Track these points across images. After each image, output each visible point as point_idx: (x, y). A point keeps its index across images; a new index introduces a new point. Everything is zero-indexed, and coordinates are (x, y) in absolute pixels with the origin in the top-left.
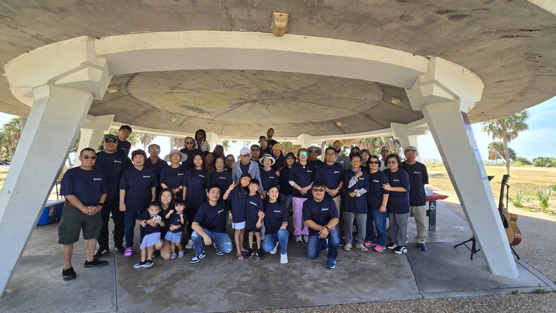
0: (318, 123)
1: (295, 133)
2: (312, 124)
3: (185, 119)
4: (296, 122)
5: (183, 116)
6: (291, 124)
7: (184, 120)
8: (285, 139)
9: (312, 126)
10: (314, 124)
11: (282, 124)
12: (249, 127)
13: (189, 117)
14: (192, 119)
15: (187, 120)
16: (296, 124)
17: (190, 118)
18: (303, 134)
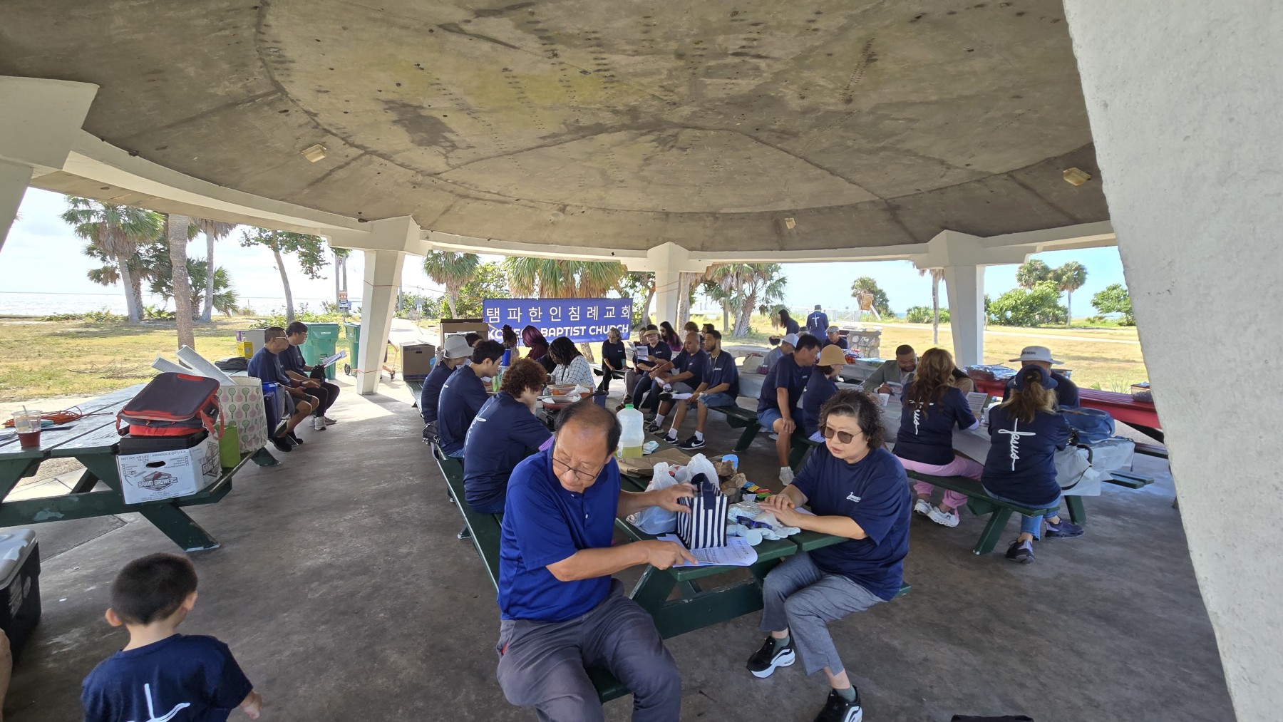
0: (729, 217)
1: (648, 240)
2: (711, 218)
3: (348, 159)
4: (671, 208)
6: (651, 214)
7: (343, 162)
8: (613, 254)
9: (708, 224)
10: (717, 218)
11: (628, 211)
12: (530, 210)
13: (366, 153)
15: (353, 164)
16: (667, 214)
17: (368, 156)
18: (668, 244)
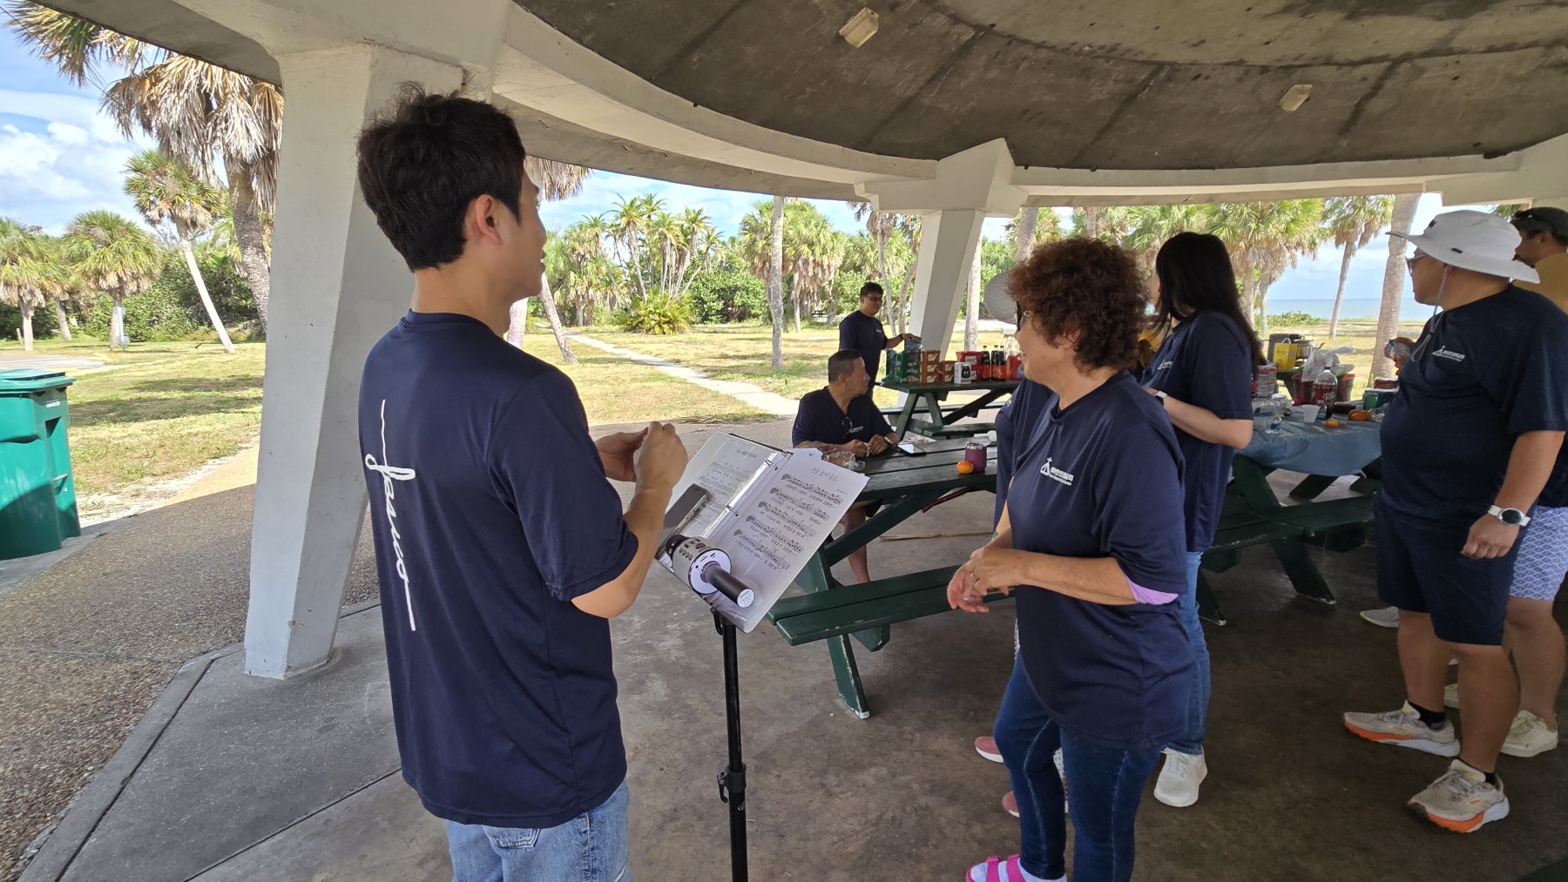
3: (1372, 81)
5: (1355, 64)
7: (1365, 87)
13: (1396, 62)
14: (1422, 71)
15: (1389, 84)
17: (1405, 66)
